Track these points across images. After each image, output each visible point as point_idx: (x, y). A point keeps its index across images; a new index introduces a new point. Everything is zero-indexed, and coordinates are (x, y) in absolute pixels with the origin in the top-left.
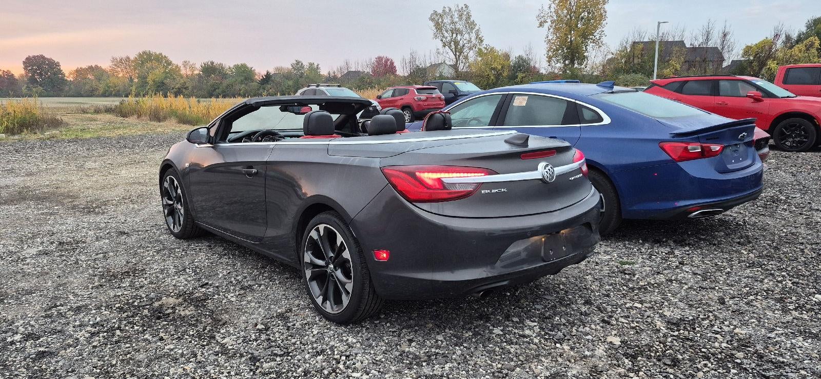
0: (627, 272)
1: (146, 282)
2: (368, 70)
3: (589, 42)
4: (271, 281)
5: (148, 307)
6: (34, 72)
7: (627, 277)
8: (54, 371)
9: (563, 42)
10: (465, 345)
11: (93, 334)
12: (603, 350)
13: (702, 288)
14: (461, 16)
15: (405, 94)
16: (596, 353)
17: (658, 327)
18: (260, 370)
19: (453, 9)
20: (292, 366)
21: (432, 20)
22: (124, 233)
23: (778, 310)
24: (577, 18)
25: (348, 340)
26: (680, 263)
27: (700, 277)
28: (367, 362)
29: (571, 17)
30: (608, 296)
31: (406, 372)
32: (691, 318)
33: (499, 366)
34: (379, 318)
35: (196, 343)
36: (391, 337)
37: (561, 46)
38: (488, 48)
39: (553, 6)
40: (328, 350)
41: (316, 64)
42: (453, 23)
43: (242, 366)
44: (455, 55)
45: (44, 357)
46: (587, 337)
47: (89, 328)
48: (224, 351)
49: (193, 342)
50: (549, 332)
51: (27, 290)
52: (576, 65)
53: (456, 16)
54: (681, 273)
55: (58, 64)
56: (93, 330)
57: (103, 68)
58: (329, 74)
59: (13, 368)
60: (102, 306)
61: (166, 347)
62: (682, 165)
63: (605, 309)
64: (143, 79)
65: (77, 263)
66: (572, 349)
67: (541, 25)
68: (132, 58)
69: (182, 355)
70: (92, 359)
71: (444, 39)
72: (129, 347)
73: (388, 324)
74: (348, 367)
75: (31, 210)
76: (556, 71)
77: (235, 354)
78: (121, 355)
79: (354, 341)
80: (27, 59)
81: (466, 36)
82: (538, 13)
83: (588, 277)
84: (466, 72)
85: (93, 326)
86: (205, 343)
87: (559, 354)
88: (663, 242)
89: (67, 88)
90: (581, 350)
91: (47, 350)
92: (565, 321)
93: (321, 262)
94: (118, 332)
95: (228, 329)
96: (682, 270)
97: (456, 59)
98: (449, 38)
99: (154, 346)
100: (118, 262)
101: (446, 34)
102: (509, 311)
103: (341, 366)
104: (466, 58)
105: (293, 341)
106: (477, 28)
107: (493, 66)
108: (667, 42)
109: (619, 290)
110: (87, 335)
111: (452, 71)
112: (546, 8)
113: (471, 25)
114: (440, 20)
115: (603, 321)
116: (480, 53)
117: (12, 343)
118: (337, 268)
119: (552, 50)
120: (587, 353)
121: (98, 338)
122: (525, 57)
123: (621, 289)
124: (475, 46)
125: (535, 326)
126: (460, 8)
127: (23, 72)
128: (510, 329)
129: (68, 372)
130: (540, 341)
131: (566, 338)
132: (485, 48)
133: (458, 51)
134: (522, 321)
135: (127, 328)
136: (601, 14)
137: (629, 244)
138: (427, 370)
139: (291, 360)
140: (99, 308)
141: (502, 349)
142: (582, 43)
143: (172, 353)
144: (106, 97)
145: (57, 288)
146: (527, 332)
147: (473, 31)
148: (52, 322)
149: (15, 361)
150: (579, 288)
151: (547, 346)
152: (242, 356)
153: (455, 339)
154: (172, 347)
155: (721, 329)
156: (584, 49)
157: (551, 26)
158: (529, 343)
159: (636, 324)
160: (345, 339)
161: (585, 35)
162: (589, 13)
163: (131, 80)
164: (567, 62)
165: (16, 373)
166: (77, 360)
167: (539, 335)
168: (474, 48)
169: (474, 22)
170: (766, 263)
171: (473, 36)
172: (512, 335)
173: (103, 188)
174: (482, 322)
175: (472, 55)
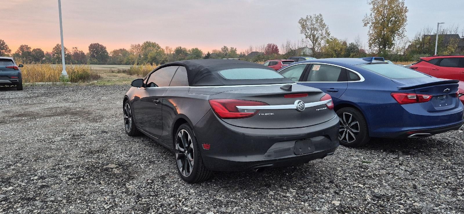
0: (363, 167)
1: (105, 156)
2: (263, 51)
3: (396, 35)
4: (165, 159)
5: (101, 168)
6: (94, 52)
7: (363, 170)
8: (46, 194)
9: (379, 35)
10: (250, 198)
11: (70, 179)
12: (327, 208)
13: (406, 179)
14: (317, 20)
15: (276, 64)
16: (322, 209)
17: (366, 198)
18: (140, 202)
19: (313, 17)
20: (156, 201)
21: (300, 23)
22: (105, 132)
23: (449, 195)
24: (388, 21)
25: (190, 191)
26: (400, 164)
27: (408, 173)
28: (194, 203)
29: (384, 21)
30: (345, 179)
31: (212, 209)
32: (390, 195)
33: (264, 211)
34: (211, 182)
35: (115, 187)
36: (213, 191)
37: (378, 38)
38: (332, 38)
39: (373, 14)
40: (178, 195)
41: (234, 48)
42: (312, 24)
43: (132, 200)
44: (313, 43)
45: (44, 188)
46: (321, 200)
47: (69, 176)
48: (127, 192)
49: (114, 186)
50: (301, 196)
51: (49, 156)
52: (387, 49)
53: (314, 20)
54: (398, 170)
55: (105, 48)
56: (71, 177)
57: (127, 50)
58: (241, 53)
59: (29, 191)
60: (79, 166)
61: (100, 188)
62: (404, 106)
63: (340, 186)
64: (146, 55)
65: (77, 145)
66: (310, 205)
67: (365, 25)
68: (141, 45)
69: (106, 192)
70: (64, 190)
71: (307, 34)
72: (83, 186)
73: (215, 185)
74: (184, 205)
75: (66, 119)
76: (374, 52)
77: (131, 194)
78: (78, 189)
79: (193, 192)
80: (91, 45)
81: (320, 32)
82: (363, 18)
83: (338, 168)
84: (320, 52)
85: (71, 175)
86: (120, 187)
87: (301, 207)
88: (396, 152)
89: (109, 60)
90: (315, 206)
91: (46, 184)
92: (313, 191)
93: (182, 150)
94: (82, 179)
95: (134, 181)
96: (399, 168)
97: (313, 44)
98: (310, 33)
99: (95, 186)
100: (96, 146)
101: (308, 31)
102: (283, 183)
103: (180, 204)
104: (320, 44)
105: (163, 189)
106: (326, 27)
107: (335, 49)
108: (446, 35)
109: (354, 177)
110: (67, 179)
111: (311, 52)
112: (369, 15)
113: (323, 26)
114: (305, 23)
115: (335, 192)
116: (328, 42)
117: (33, 180)
118: (189, 153)
119: (372, 40)
120: (317, 208)
121: (71, 181)
122: (355, 43)
123: (356, 176)
124: (325, 37)
125: (294, 192)
126: (317, 16)
127: (88, 51)
128: (279, 192)
129: (51, 195)
130: (293, 200)
131: (309, 200)
132: (331, 39)
133: (315, 40)
134: (288, 189)
135: (87, 177)
136: (403, 19)
137: (374, 152)
138: (223, 209)
139: (157, 198)
140: (78, 167)
141: (270, 202)
142: (391, 35)
143: (102, 190)
144: (127, 65)
145: (62, 157)
146: (288, 195)
147: (324, 29)
148: (54, 172)
149: (30, 188)
150: (330, 174)
151: (296, 203)
152: (134, 194)
153: (246, 195)
154: (103, 187)
155: (405, 202)
156: (392, 39)
157: (372, 26)
158: (286, 200)
159: (354, 196)
160: (188, 190)
161: (393, 31)
162: (396, 18)
163: (140, 56)
164: (381, 47)
165: (29, 194)
166: (58, 190)
167: (294, 197)
168: (324, 39)
169: (325, 24)
170: (456, 167)
171: (324, 32)
172: (279, 196)
173: (105, 109)
174: (266, 188)
175: (323, 43)
